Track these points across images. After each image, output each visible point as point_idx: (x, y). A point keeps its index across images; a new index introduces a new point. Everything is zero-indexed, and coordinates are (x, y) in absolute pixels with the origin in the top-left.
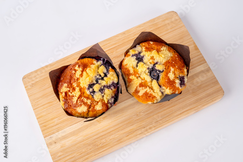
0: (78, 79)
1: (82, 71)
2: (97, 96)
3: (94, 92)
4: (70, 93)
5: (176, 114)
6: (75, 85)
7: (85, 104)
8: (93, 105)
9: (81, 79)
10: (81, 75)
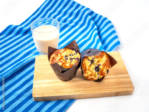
0: (61, 53)
1: (64, 51)
2: (69, 61)
3: (67, 59)
4: (55, 57)
5: (104, 90)
6: (59, 55)
7: (62, 62)
8: (65, 63)
9: (63, 53)
10: (63, 52)
